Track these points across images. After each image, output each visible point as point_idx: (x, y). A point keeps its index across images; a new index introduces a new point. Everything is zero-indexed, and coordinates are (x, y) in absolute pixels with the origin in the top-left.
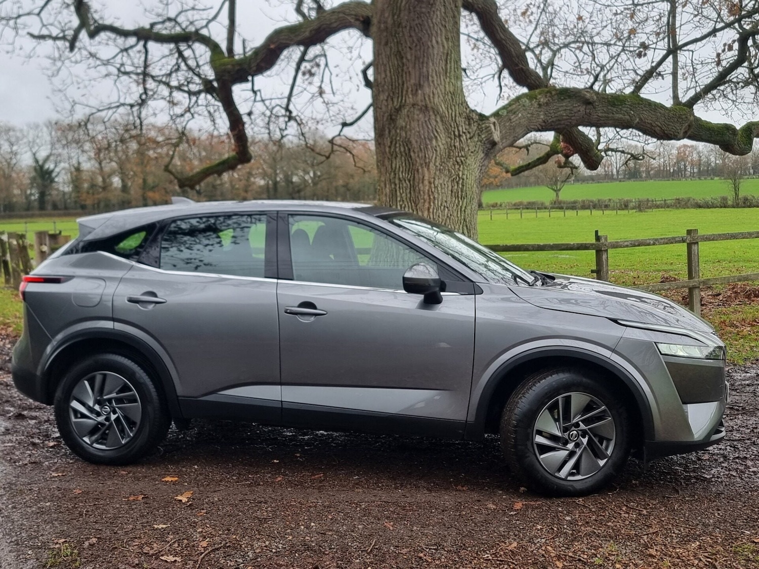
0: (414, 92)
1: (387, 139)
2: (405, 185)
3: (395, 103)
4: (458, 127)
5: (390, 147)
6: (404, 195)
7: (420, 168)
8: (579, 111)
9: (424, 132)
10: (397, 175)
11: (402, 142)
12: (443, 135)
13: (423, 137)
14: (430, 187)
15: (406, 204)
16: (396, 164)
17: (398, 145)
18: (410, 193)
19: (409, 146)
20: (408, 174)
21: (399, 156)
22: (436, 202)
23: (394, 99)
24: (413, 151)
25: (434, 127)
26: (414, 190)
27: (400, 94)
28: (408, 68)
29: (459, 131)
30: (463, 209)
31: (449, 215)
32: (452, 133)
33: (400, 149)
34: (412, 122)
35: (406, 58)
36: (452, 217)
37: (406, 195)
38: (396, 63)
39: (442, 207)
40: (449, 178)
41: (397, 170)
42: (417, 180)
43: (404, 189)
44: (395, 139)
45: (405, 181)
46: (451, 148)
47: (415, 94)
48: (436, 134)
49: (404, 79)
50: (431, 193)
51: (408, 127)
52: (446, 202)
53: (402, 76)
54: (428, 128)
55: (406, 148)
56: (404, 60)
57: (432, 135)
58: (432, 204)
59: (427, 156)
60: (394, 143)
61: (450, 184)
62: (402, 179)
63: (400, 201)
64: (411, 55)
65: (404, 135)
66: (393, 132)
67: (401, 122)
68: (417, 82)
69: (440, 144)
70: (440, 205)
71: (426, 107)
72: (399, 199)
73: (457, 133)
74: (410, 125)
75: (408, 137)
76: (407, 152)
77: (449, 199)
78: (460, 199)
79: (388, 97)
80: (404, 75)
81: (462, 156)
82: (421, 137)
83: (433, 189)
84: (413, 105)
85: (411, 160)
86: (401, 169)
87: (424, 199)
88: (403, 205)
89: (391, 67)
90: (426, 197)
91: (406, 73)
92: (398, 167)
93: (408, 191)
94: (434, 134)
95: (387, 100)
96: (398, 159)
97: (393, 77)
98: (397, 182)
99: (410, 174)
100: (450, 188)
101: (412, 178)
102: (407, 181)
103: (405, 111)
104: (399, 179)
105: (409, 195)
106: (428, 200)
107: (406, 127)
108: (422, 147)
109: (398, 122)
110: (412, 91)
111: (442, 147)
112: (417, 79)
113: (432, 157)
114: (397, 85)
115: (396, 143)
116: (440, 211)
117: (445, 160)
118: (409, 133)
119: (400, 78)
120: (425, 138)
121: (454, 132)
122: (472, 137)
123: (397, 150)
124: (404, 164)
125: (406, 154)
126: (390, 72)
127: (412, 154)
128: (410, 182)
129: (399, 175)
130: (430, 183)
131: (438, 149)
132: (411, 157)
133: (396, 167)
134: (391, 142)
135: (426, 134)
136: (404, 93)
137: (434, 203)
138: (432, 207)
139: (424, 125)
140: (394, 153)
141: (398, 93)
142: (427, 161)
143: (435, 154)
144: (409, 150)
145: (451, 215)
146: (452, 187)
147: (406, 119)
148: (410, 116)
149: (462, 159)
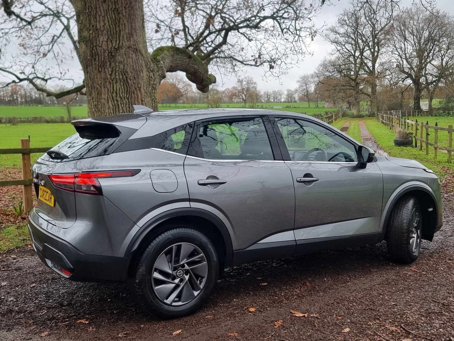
0: (128, 38)
1: (108, 68)
2: (125, 102)
3: (114, 45)
5: (111, 75)
6: (124, 108)
7: (135, 90)
8: (186, 62)
9: (136, 67)
10: (118, 95)
11: (121, 72)
12: (145, 70)
16: (116, 87)
17: (117, 74)
18: (129, 107)
19: (126, 75)
20: (127, 94)
21: (119, 81)
23: (113, 42)
24: (130, 79)
25: (141, 63)
27: (118, 38)
28: (123, 21)
33: (119, 76)
34: (128, 58)
35: (122, 14)
37: (126, 109)
38: (114, 16)
40: (151, 98)
41: (118, 91)
42: (133, 99)
43: (124, 104)
44: (115, 69)
45: (125, 99)
47: (129, 40)
49: (121, 28)
51: (125, 62)
53: (119, 26)
54: (138, 64)
55: (124, 76)
56: (121, 15)
57: (140, 69)
59: (139, 82)
60: (114, 72)
61: (151, 102)
62: (122, 98)
64: (126, 12)
65: (122, 67)
66: (113, 64)
67: (119, 58)
68: (130, 32)
71: (137, 50)
72: (121, 111)
74: (127, 61)
75: (126, 69)
76: (125, 79)
79: (108, 39)
80: (121, 26)
82: (134, 69)
84: (129, 47)
85: (129, 84)
86: (121, 91)
89: (109, 19)
91: (122, 24)
92: (118, 89)
93: (127, 106)
95: (107, 42)
96: (118, 84)
97: (111, 26)
98: (119, 99)
99: (128, 94)
101: (130, 97)
102: (126, 99)
103: (123, 51)
104: (120, 97)
105: (128, 109)
107: (124, 62)
108: (135, 76)
109: (117, 58)
110: (127, 37)
112: (130, 30)
114: (115, 32)
115: (116, 72)
118: (126, 66)
119: (117, 27)
120: (137, 71)
122: (156, 72)
123: (117, 77)
124: (123, 87)
125: (124, 80)
126: (109, 22)
127: (129, 81)
128: (128, 99)
129: (120, 95)
130: (142, 101)
132: (128, 82)
133: (116, 89)
134: (112, 72)
135: (137, 68)
136: (121, 38)
139: (136, 61)
140: (115, 79)
141: (116, 38)
142: (139, 86)
143: (143, 82)
144: (126, 77)
146: (152, 104)
147: (124, 56)
148: (127, 54)
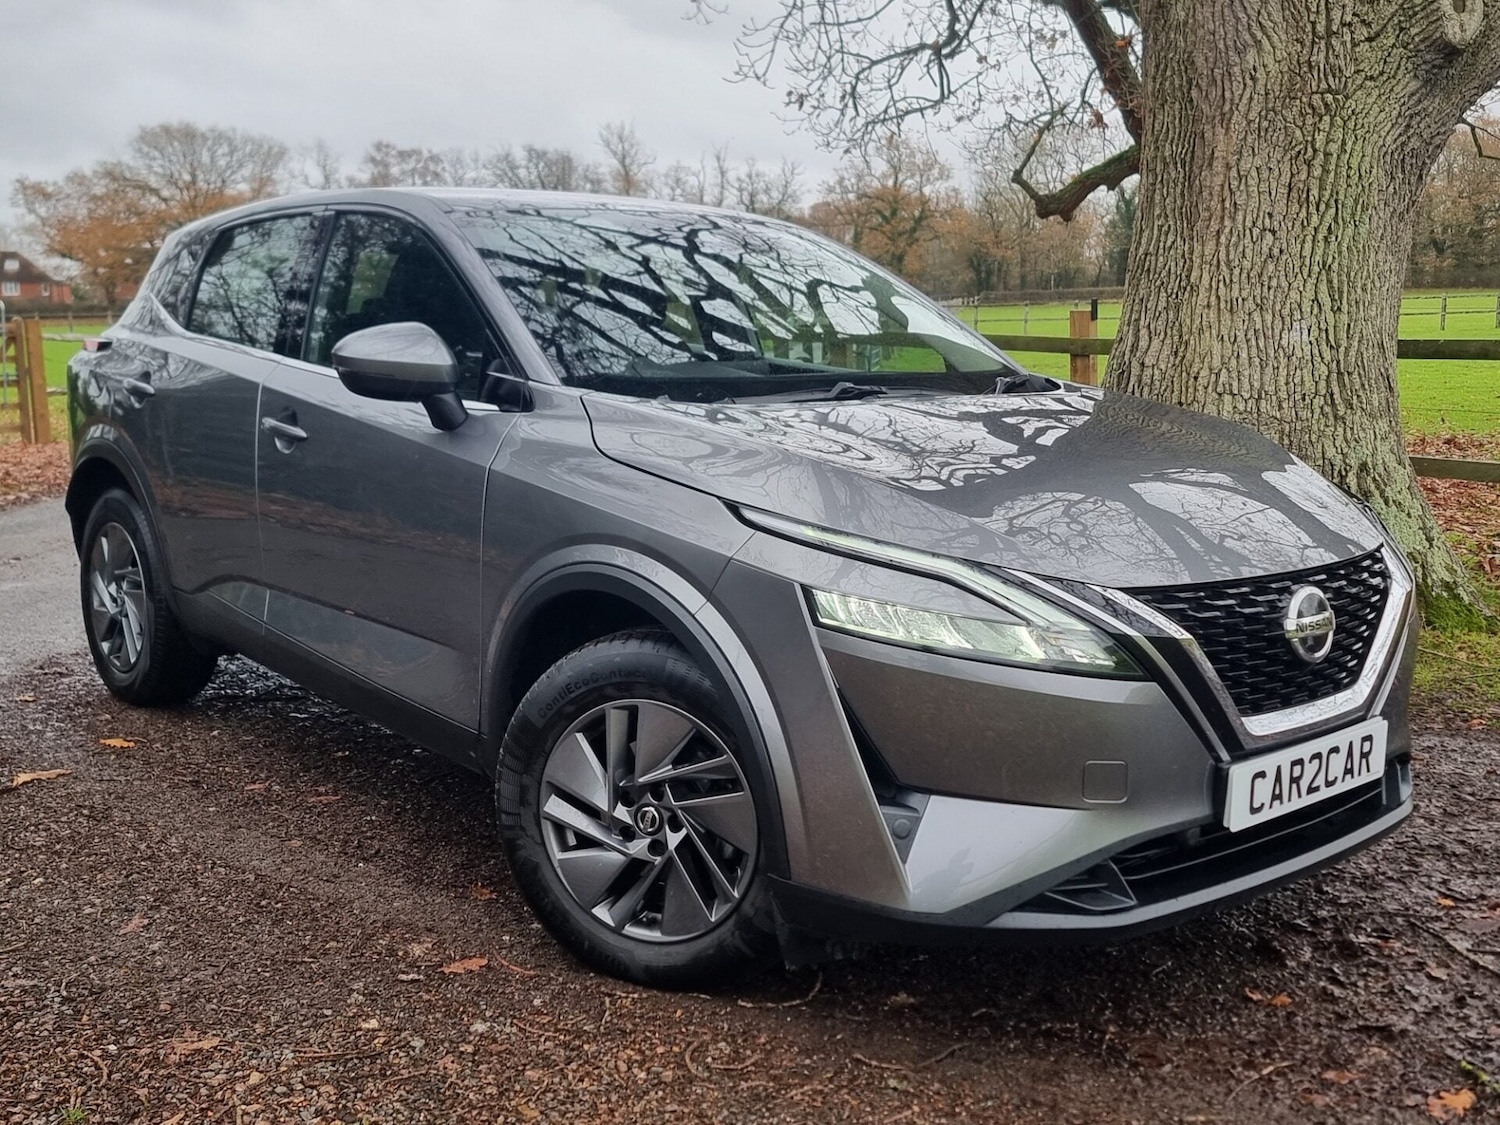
2: (1173, 174)
4: (1328, 10)
6: (1169, 200)
7: (1208, 128)
9: (1226, 33)
12: (1280, 38)
13: (1221, 45)
14: (1227, 177)
15: (1171, 223)
18: (1182, 194)
19: (1191, 71)
20: (1183, 146)
22: (1240, 218)
24: (1198, 85)
25: (1254, 15)
26: (1190, 186)
29: (1329, 20)
30: (1320, 237)
31: (1276, 251)
32: (1309, 28)
36: (1284, 257)
37: (1174, 200)
39: (1256, 232)
40: (1286, 151)
42: (1198, 161)
43: (1171, 184)
45: (1175, 163)
46: (1300, 69)
48: (1259, 35)
50: (1227, 193)
51: (1191, 22)
52: (1270, 215)
54: (1238, 19)
55: (1185, 78)
57: (1247, 37)
58: (1227, 222)
59: (1228, 94)
61: (1286, 168)
63: (1159, 216)
69: (1269, 60)
70: (1249, 224)
73: (1321, 29)
75: (1190, 48)
76: (1185, 87)
77: (1280, 207)
78: (1313, 209)
81: (1329, 90)
83: (1235, 183)
86: (1171, 135)
87: (1208, 209)
88: (1165, 228)
90: (1215, 203)
94: (1253, 36)
99: (1186, 145)
100: (1285, 179)
101: (1190, 155)
102: (1178, 165)
105: (1178, 201)
106: (1219, 213)
108: (1218, 71)
111: (1272, 67)
113: (1242, 96)
116: (1247, 240)
117: (1278, 103)
120: (1227, 48)
121: (1313, 24)
122: (1378, 35)
124: (1177, 121)
125: (1183, 94)
127: (1194, 93)
128: (1184, 165)
130: (1228, 167)
131: (1260, 75)
132: (1192, 100)
135: (1231, 36)
137: (1233, 219)
138: (1227, 230)
139: (1227, 11)
142: (1227, 108)
143: (1248, 90)
144: (1190, 82)
145: (1281, 251)
146: (1292, 175)
149: (1329, 97)
